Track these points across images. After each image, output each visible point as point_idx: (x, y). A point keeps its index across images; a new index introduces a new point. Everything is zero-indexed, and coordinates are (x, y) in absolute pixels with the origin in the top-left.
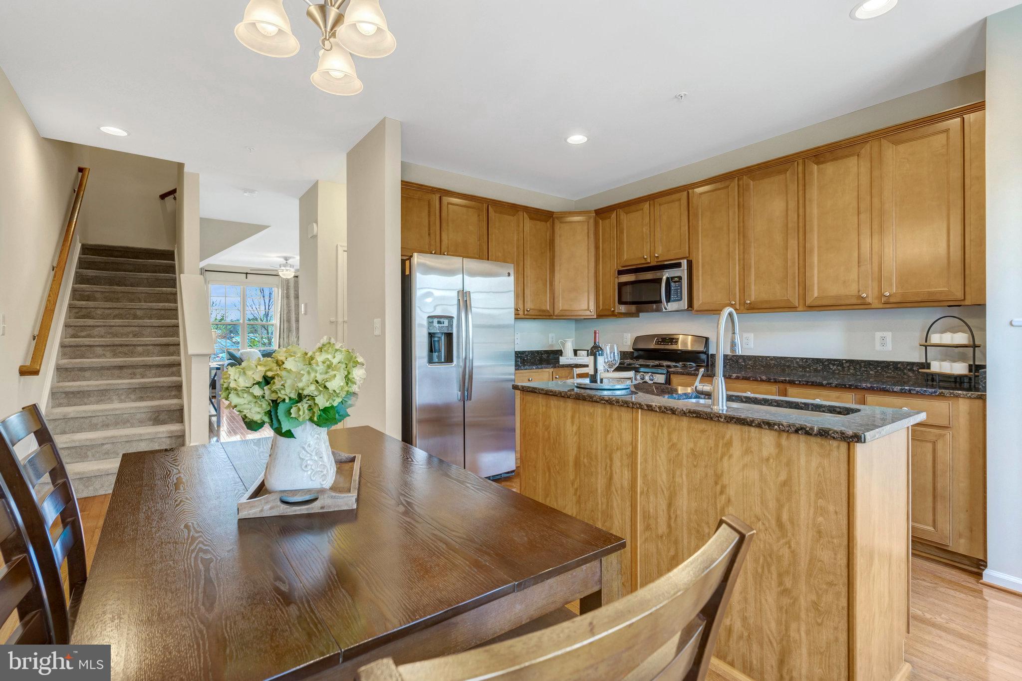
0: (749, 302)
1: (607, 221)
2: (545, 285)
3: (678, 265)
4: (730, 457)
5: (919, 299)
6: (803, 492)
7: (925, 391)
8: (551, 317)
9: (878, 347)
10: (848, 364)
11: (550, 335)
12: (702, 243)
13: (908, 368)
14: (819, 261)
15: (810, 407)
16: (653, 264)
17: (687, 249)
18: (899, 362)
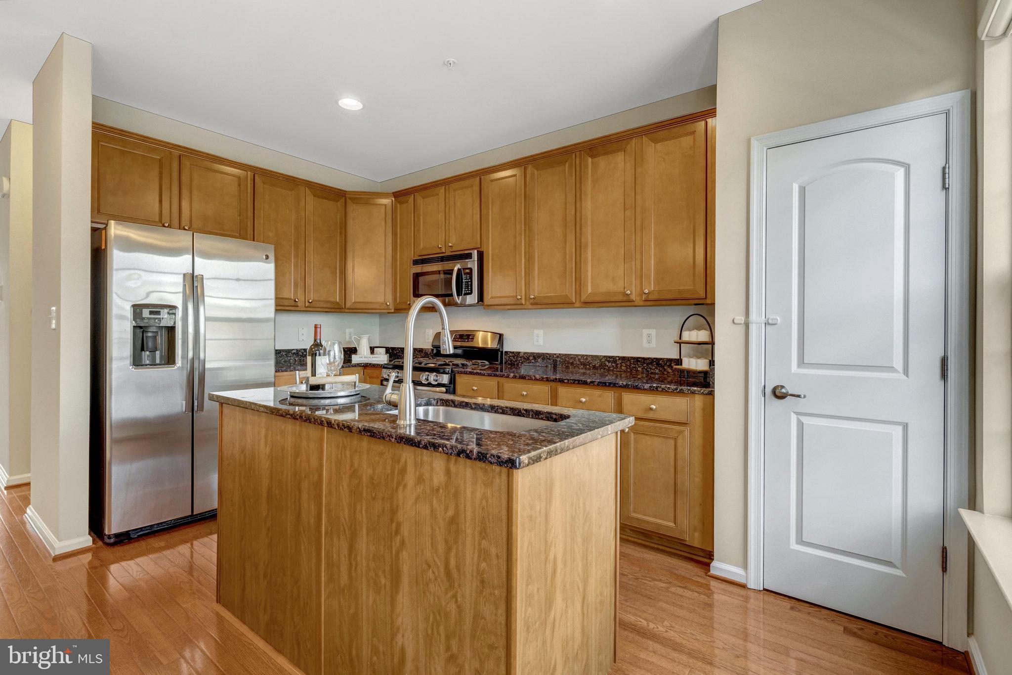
0: (532, 297)
1: (405, 206)
2: (334, 273)
3: (469, 256)
4: (405, 486)
5: (671, 297)
6: (469, 531)
7: (669, 388)
8: (342, 310)
9: (645, 344)
10: (620, 361)
11: (348, 331)
12: (492, 234)
13: (668, 364)
14: (592, 257)
15: (531, 413)
16: (448, 253)
17: (479, 239)
18: (661, 359)
